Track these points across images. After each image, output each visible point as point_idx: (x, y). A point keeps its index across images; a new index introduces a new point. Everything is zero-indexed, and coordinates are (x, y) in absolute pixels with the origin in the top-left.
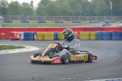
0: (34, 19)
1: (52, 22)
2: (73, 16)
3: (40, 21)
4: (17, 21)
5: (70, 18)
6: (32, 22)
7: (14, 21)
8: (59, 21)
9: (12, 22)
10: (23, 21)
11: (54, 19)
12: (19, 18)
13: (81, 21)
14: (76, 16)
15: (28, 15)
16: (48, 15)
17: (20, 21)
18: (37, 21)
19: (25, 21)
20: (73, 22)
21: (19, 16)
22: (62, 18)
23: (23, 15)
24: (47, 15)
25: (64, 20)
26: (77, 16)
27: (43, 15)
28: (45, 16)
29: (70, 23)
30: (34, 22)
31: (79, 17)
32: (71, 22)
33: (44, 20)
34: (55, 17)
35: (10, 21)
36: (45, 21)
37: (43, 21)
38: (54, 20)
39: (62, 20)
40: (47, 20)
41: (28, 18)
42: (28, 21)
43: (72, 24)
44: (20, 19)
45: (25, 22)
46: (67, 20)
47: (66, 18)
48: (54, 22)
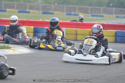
0: (38, 9)
1: (61, 13)
2: (94, 7)
3: (45, 11)
4: (13, 10)
5: (88, 9)
6: (33, 13)
7: (8, 10)
8: (73, 13)
9: (5, 11)
10: (20, 10)
11: (65, 9)
12: (16, 6)
13: (104, 15)
14: (97, 7)
15: (29, 2)
16: (58, 4)
17: (17, 10)
18: (41, 12)
19: (24, 11)
20: (92, 16)
21: (16, 3)
22: (77, 9)
23: (22, 1)
24: (56, 4)
25: (80, 12)
26: (99, 8)
27: (51, 4)
28: (54, 4)
29: (88, 16)
30: (36, 13)
31: (102, 8)
32: (90, 15)
33: (51, 10)
34: (66, 7)
35: (3, 9)
36: (52, 12)
37: (50, 12)
38: (65, 11)
39: (77, 11)
40: (55, 10)
41: (28, 7)
42: (28, 10)
43: (91, 18)
44: (17, 8)
45: (24, 12)
46: (83, 12)
47: (82, 9)
48: (65, 13)
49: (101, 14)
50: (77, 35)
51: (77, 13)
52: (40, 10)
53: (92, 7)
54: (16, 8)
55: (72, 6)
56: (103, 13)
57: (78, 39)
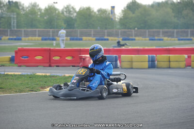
0: (117, 35)
1: (144, 39)
2: (180, 30)
3: (126, 37)
4: (90, 38)
5: (174, 32)
6: (112, 40)
7: (84, 38)
8: (156, 38)
9: (81, 39)
11: (147, 34)
12: (92, 33)
13: (192, 38)
14: (183, 30)
15: (106, 29)
16: (138, 29)
17: (94, 38)
18: (121, 38)
19: (102, 38)
20: (179, 40)
21: (92, 30)
22: (161, 33)
23: (99, 28)
24: (136, 29)
25: (165, 36)
26: (186, 30)
27: (131, 29)
28: (134, 29)
29: (175, 40)
31: (189, 30)
32: (177, 39)
33: (132, 36)
34: (149, 31)
35: (79, 37)
36: (134, 38)
37: (131, 37)
38: (147, 36)
39: (161, 36)
40: (136, 36)
41: (106, 34)
42: (106, 37)
43: (177, 42)
44: (94, 35)
45: (102, 40)
46: (169, 36)
47: (167, 32)
48: (148, 39)
49: (189, 38)
50: (170, 62)
51: (161, 37)
52: (120, 36)
53: (178, 30)
54: (92, 35)
55: (154, 30)
56: (190, 37)
57: (171, 66)
